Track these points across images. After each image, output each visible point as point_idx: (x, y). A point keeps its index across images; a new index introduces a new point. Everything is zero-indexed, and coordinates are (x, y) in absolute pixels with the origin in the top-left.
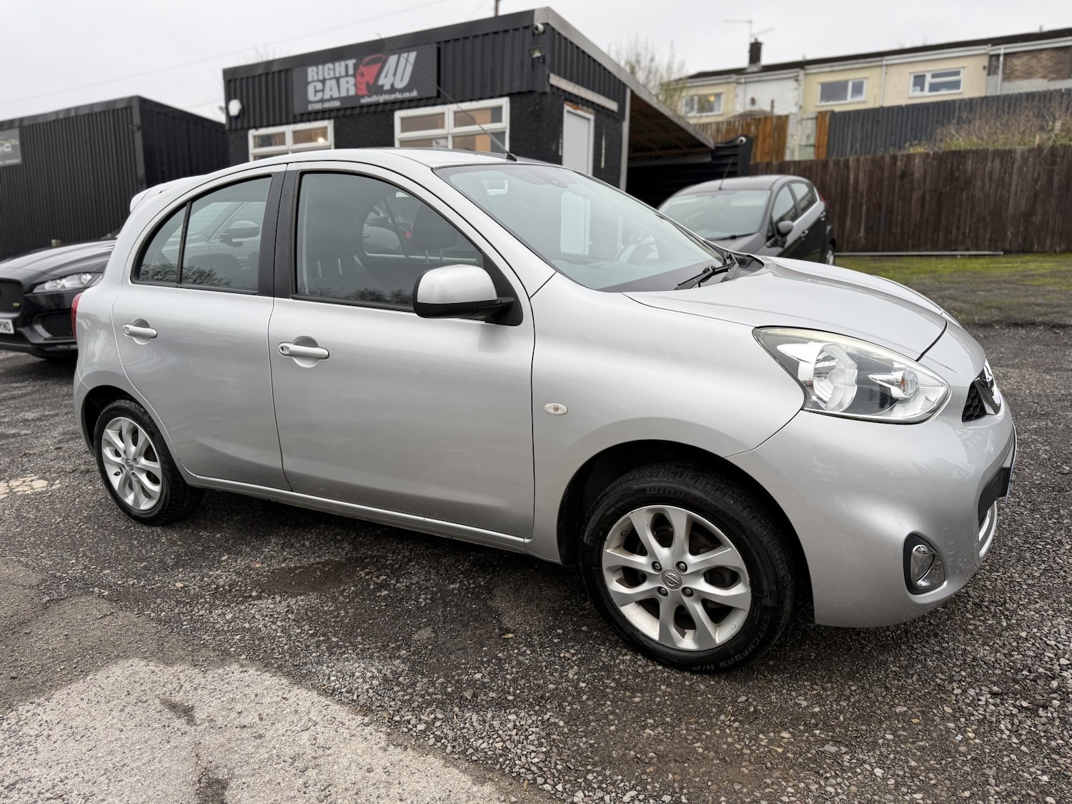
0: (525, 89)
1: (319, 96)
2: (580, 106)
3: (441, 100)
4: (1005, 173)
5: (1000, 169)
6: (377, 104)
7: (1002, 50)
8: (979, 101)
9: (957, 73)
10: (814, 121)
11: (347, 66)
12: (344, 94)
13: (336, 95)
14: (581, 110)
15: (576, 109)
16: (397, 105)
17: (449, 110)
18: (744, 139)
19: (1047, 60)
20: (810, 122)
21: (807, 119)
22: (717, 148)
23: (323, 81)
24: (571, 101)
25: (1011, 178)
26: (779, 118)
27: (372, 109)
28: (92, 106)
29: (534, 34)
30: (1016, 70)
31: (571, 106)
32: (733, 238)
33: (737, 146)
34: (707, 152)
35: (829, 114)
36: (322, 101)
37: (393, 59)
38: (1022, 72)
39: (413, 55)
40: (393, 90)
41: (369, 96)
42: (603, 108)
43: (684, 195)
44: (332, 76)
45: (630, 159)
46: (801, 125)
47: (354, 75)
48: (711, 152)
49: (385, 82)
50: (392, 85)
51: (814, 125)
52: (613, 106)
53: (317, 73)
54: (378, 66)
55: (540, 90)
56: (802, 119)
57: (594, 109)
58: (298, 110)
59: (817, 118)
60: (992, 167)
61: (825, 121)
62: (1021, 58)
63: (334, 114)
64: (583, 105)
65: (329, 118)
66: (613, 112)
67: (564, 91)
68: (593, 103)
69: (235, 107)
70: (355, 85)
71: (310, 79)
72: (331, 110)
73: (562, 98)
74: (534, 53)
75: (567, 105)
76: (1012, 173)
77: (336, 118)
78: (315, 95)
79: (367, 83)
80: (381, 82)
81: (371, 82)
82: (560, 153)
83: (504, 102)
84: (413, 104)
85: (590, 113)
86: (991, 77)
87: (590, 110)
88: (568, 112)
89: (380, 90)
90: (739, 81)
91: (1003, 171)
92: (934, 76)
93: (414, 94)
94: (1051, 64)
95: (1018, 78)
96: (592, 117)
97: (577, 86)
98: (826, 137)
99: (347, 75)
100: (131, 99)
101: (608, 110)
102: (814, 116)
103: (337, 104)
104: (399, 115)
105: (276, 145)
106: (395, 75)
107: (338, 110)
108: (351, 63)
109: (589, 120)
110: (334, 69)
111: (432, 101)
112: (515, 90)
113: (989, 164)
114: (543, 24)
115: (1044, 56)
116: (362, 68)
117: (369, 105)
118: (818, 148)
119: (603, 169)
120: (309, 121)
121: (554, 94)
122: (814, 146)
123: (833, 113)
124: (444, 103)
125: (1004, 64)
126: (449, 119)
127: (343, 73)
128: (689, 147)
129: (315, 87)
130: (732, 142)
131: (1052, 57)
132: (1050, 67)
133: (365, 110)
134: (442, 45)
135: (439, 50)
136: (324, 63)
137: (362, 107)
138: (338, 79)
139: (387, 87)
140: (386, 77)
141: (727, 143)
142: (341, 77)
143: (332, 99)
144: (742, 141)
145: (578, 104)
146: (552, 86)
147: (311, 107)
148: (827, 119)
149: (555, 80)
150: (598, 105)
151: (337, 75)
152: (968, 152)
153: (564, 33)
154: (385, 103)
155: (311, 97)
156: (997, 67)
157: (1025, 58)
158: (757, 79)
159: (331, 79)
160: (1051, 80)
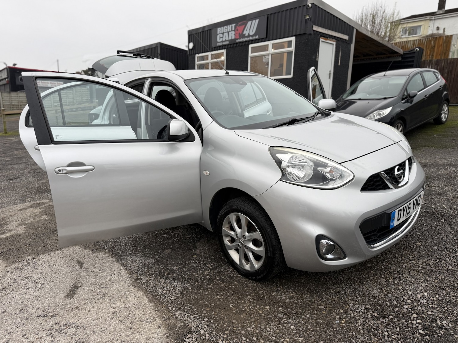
0: (302, 33)
1: (221, 39)
2: (328, 38)
3: (267, 39)
6: (243, 42)
11: (232, 27)
12: (230, 38)
13: (227, 39)
14: (329, 40)
15: (326, 40)
16: (250, 42)
17: (270, 43)
18: (418, 49)
22: (404, 54)
23: (223, 34)
24: (323, 37)
26: (447, 36)
27: (241, 44)
28: (145, 47)
29: (307, 8)
31: (323, 39)
32: (385, 98)
33: (414, 53)
34: (399, 56)
36: (222, 42)
37: (249, 23)
39: (257, 21)
40: (249, 36)
41: (240, 39)
42: (341, 38)
43: (371, 78)
44: (226, 31)
45: (354, 61)
47: (234, 31)
48: (401, 55)
49: (246, 33)
50: (249, 34)
52: (346, 37)
53: (221, 30)
54: (244, 26)
55: (308, 33)
57: (336, 39)
58: (213, 46)
63: (226, 47)
64: (330, 38)
65: (224, 49)
67: (320, 32)
68: (335, 37)
69: (191, 45)
70: (235, 35)
71: (218, 33)
72: (225, 45)
73: (319, 35)
74: (306, 17)
75: (322, 38)
77: (227, 49)
78: (220, 40)
79: (239, 34)
80: (244, 33)
81: (241, 33)
82: (317, 60)
83: (293, 39)
84: (257, 41)
85: (334, 41)
87: (334, 40)
88: (322, 41)
89: (244, 36)
90: (431, 19)
93: (257, 37)
96: (335, 43)
97: (327, 30)
99: (232, 31)
100: (157, 44)
101: (343, 39)
103: (227, 43)
104: (251, 46)
105: (205, 60)
106: (250, 30)
107: (228, 45)
108: (234, 25)
109: (333, 44)
110: (227, 28)
111: (264, 40)
112: (298, 33)
114: (311, 4)
116: (238, 27)
117: (240, 43)
119: (339, 66)
120: (217, 50)
121: (315, 34)
124: (269, 40)
126: (270, 47)
127: (230, 30)
128: (390, 53)
129: (220, 36)
130: (412, 51)
133: (238, 45)
134: (269, 16)
135: (268, 18)
136: (223, 26)
137: (237, 43)
138: (228, 32)
139: (247, 35)
140: (246, 30)
141: (410, 51)
142: (229, 31)
143: (226, 41)
144: (417, 50)
145: (327, 38)
146: (314, 31)
147: (218, 44)
149: (315, 28)
150: (338, 38)
151: (228, 31)
153: (321, 7)
154: (246, 42)
155: (218, 40)
158: (441, 17)
159: (226, 32)
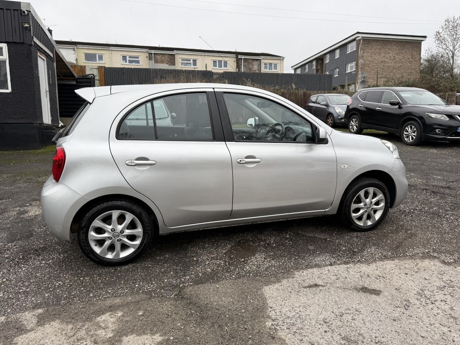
0: (18, 41)
7: (153, 52)
8: (159, 70)
9: (138, 58)
10: (97, 70)
15: (41, 54)
19: (167, 58)
20: (95, 70)
21: (94, 69)
22: (78, 78)
24: (39, 50)
26: (81, 66)
29: (21, 14)
30: (158, 60)
31: (39, 53)
33: (89, 79)
34: (74, 80)
35: (103, 68)
38: (160, 61)
42: (49, 55)
46: (92, 71)
48: (76, 80)
51: (97, 71)
52: (51, 55)
55: (29, 43)
56: (92, 68)
57: (46, 56)
59: (98, 69)
61: (102, 70)
62: (159, 56)
64: (43, 53)
66: (52, 57)
67: (38, 45)
68: (46, 52)
73: (37, 49)
74: (25, 25)
82: (39, 75)
83: (4, 46)
86: (150, 61)
87: (45, 56)
88: (39, 56)
92: (130, 57)
94: (169, 59)
95: (159, 63)
97: (41, 44)
98: (103, 77)
101: (50, 56)
102: (97, 68)
109: (44, 60)
112: (11, 41)
114: (26, 11)
115: (166, 56)
118: (101, 81)
119: (51, 84)
121: (35, 46)
122: (99, 80)
123: (105, 67)
125: (154, 57)
131: (168, 57)
132: (168, 60)
141: (83, 77)
144: (92, 76)
145: (41, 52)
146: (34, 42)
148: (103, 69)
149: (35, 40)
150: (48, 54)
153: (35, 17)
156: (152, 58)
157: (160, 56)
160: (169, 65)
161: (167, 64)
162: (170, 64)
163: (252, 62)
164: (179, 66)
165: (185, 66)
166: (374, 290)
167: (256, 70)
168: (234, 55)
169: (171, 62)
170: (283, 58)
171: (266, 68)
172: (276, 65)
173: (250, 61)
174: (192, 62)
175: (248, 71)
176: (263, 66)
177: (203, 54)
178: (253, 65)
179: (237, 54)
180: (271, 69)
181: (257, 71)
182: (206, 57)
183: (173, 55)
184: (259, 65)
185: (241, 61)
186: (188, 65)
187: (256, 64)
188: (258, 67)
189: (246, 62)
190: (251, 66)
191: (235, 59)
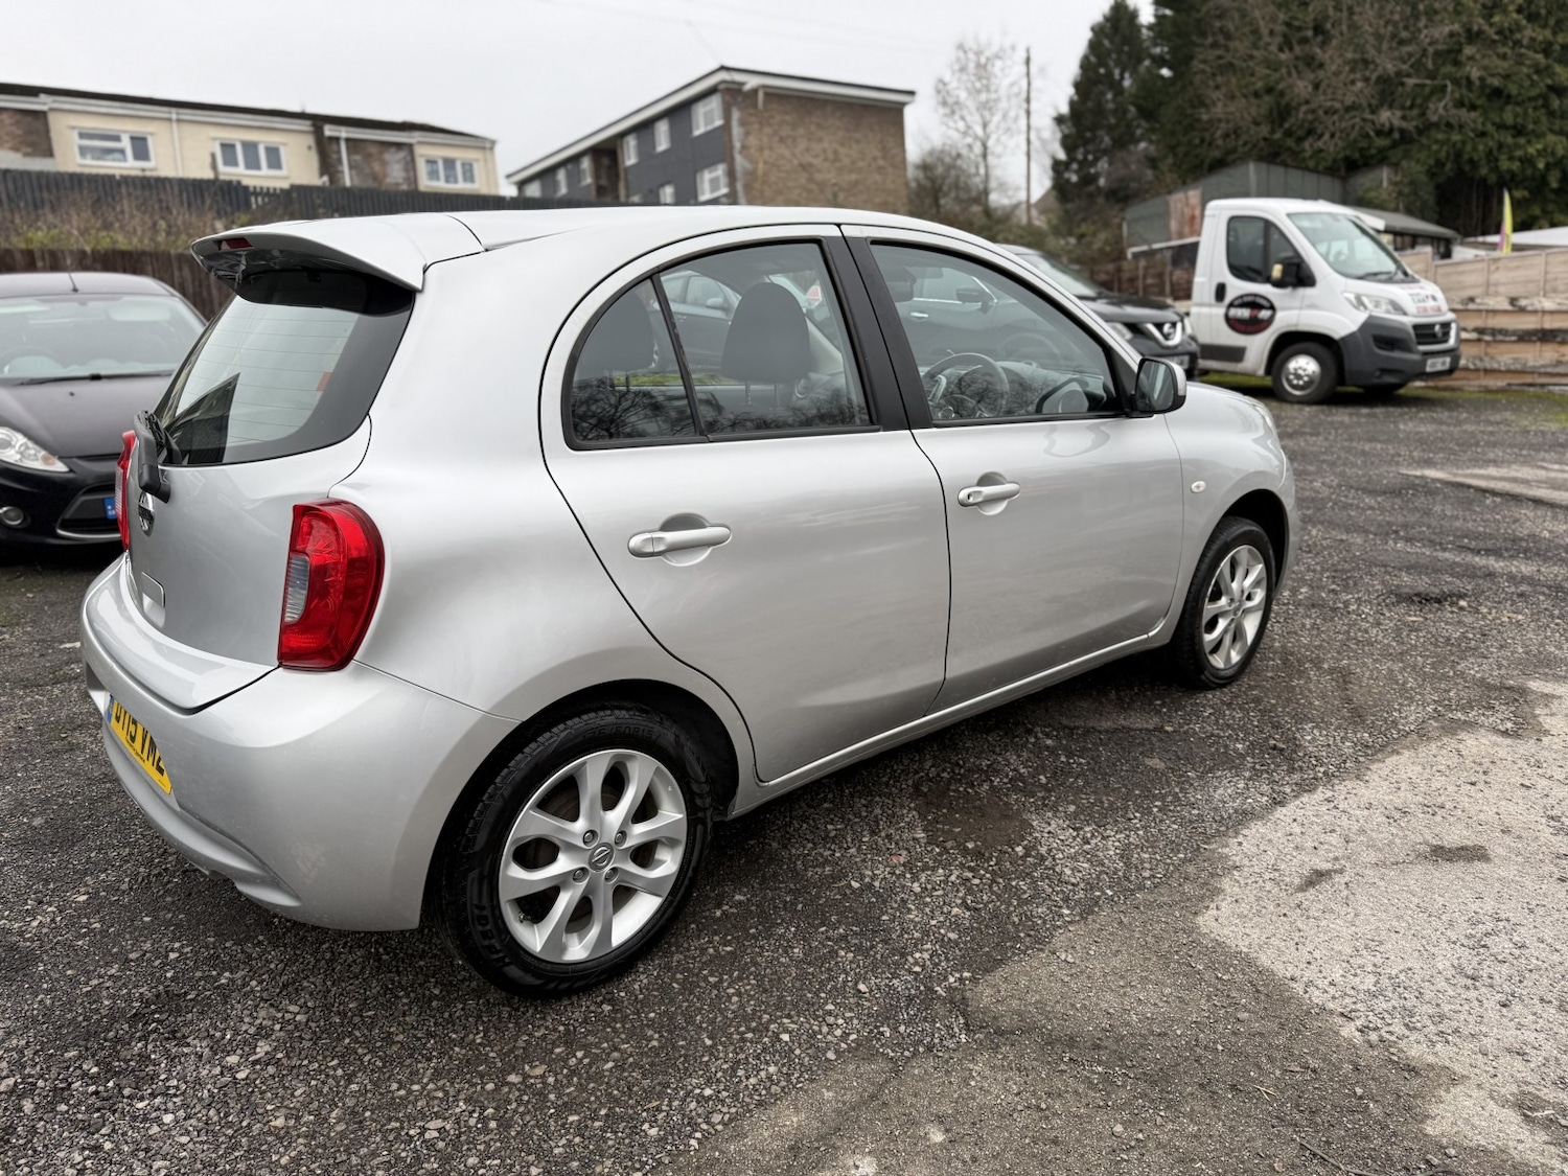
4: (200, 286)
5: (193, 281)
25: (210, 294)
60: (182, 276)
76: (209, 286)
91: (197, 283)
113: (176, 273)
152: (144, 253)
160: (26, 155)
161: (16, 149)
162: (29, 150)
163: (381, 153)
164: (69, 156)
165: (98, 159)
166: (1462, 848)
167: (398, 184)
168: (306, 125)
169: (32, 145)
170: (493, 143)
171: (433, 175)
172: (471, 165)
173: (374, 150)
174: (126, 143)
175: (370, 184)
176: (422, 168)
177: (174, 116)
178: (384, 163)
179: (318, 121)
180: (452, 179)
181: (405, 187)
182: (186, 128)
183: (41, 116)
184: (407, 163)
185: (335, 147)
186: (111, 156)
187: (398, 162)
188: (406, 170)
189: (357, 153)
190: (377, 167)
191: (310, 140)
